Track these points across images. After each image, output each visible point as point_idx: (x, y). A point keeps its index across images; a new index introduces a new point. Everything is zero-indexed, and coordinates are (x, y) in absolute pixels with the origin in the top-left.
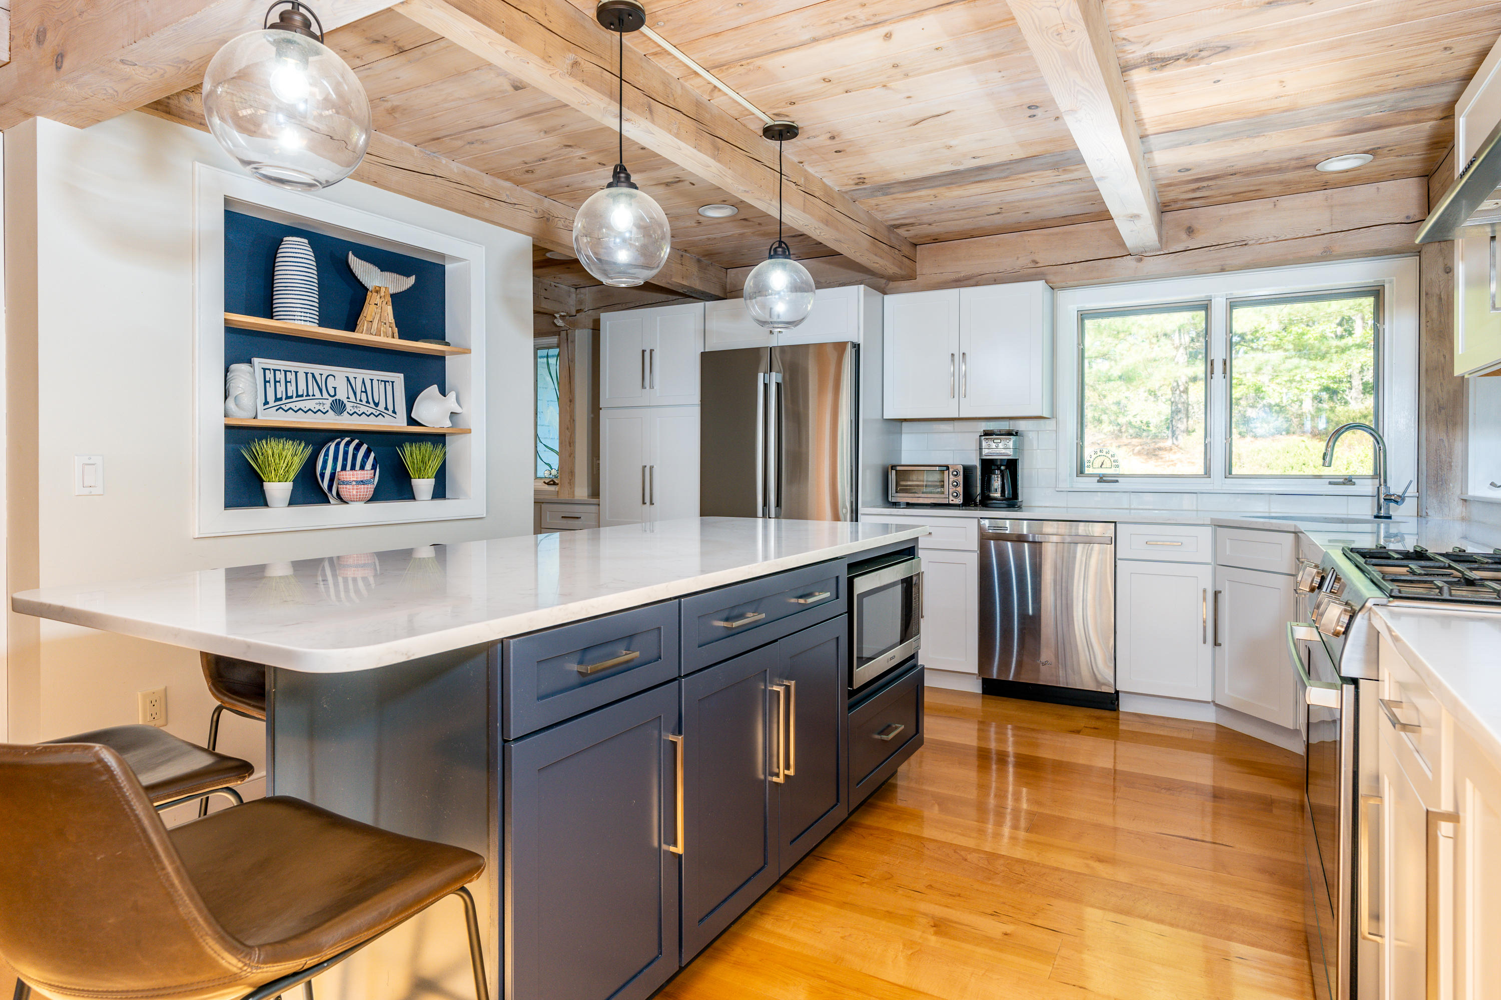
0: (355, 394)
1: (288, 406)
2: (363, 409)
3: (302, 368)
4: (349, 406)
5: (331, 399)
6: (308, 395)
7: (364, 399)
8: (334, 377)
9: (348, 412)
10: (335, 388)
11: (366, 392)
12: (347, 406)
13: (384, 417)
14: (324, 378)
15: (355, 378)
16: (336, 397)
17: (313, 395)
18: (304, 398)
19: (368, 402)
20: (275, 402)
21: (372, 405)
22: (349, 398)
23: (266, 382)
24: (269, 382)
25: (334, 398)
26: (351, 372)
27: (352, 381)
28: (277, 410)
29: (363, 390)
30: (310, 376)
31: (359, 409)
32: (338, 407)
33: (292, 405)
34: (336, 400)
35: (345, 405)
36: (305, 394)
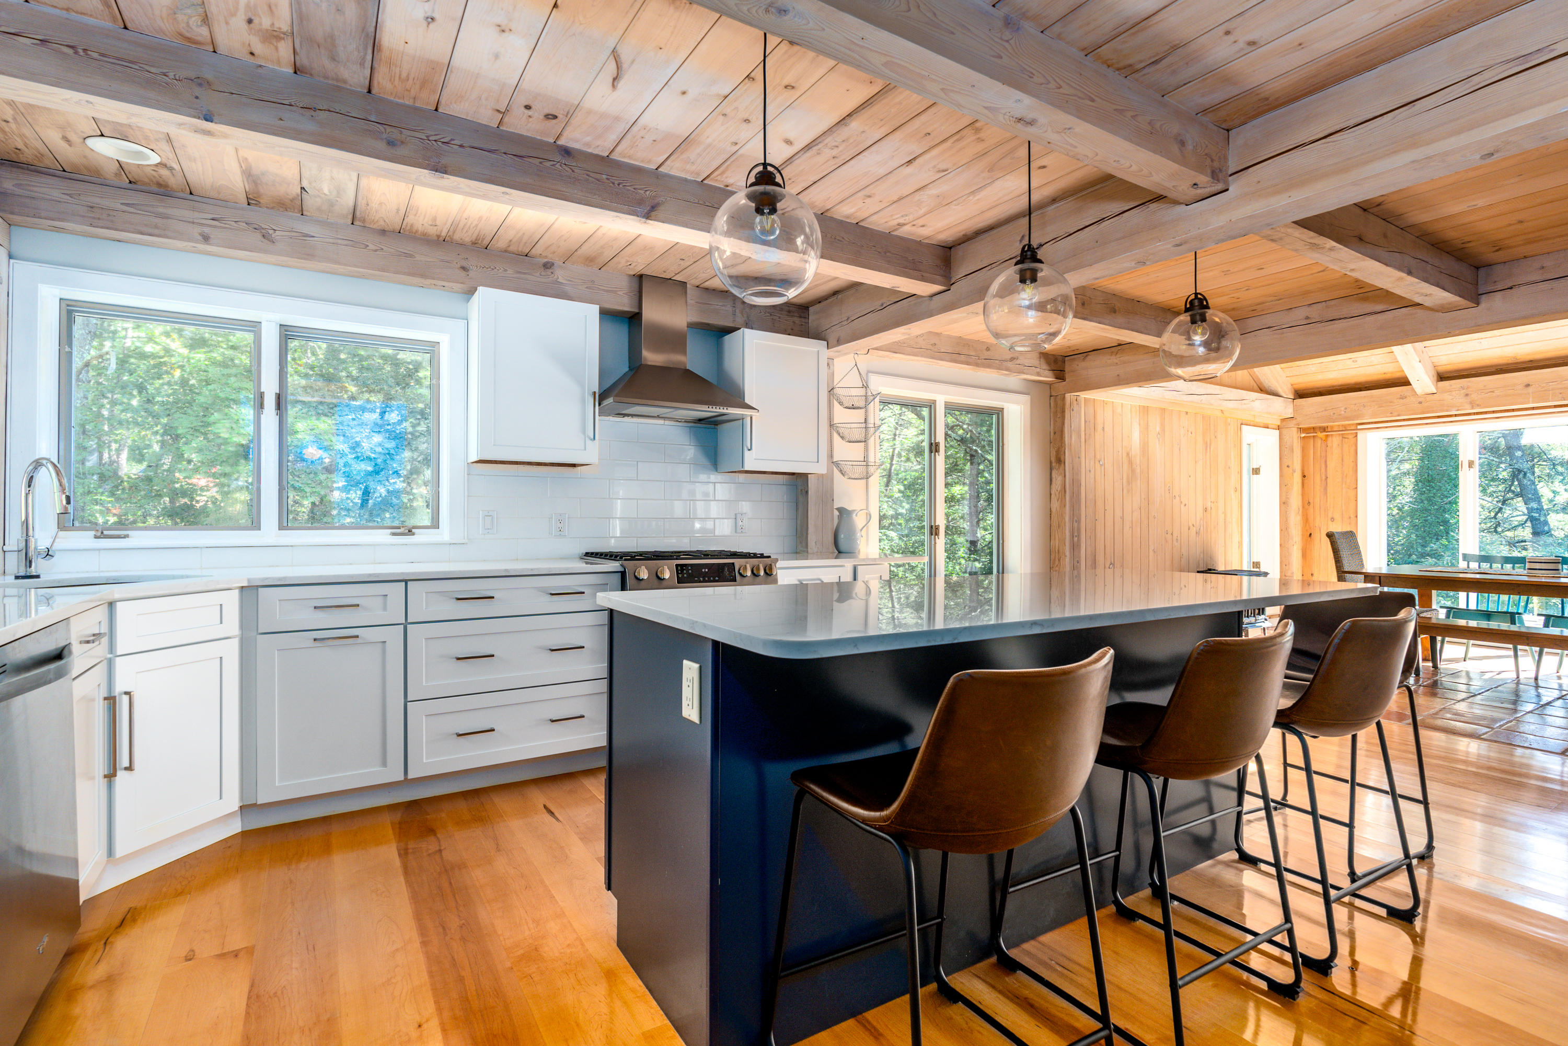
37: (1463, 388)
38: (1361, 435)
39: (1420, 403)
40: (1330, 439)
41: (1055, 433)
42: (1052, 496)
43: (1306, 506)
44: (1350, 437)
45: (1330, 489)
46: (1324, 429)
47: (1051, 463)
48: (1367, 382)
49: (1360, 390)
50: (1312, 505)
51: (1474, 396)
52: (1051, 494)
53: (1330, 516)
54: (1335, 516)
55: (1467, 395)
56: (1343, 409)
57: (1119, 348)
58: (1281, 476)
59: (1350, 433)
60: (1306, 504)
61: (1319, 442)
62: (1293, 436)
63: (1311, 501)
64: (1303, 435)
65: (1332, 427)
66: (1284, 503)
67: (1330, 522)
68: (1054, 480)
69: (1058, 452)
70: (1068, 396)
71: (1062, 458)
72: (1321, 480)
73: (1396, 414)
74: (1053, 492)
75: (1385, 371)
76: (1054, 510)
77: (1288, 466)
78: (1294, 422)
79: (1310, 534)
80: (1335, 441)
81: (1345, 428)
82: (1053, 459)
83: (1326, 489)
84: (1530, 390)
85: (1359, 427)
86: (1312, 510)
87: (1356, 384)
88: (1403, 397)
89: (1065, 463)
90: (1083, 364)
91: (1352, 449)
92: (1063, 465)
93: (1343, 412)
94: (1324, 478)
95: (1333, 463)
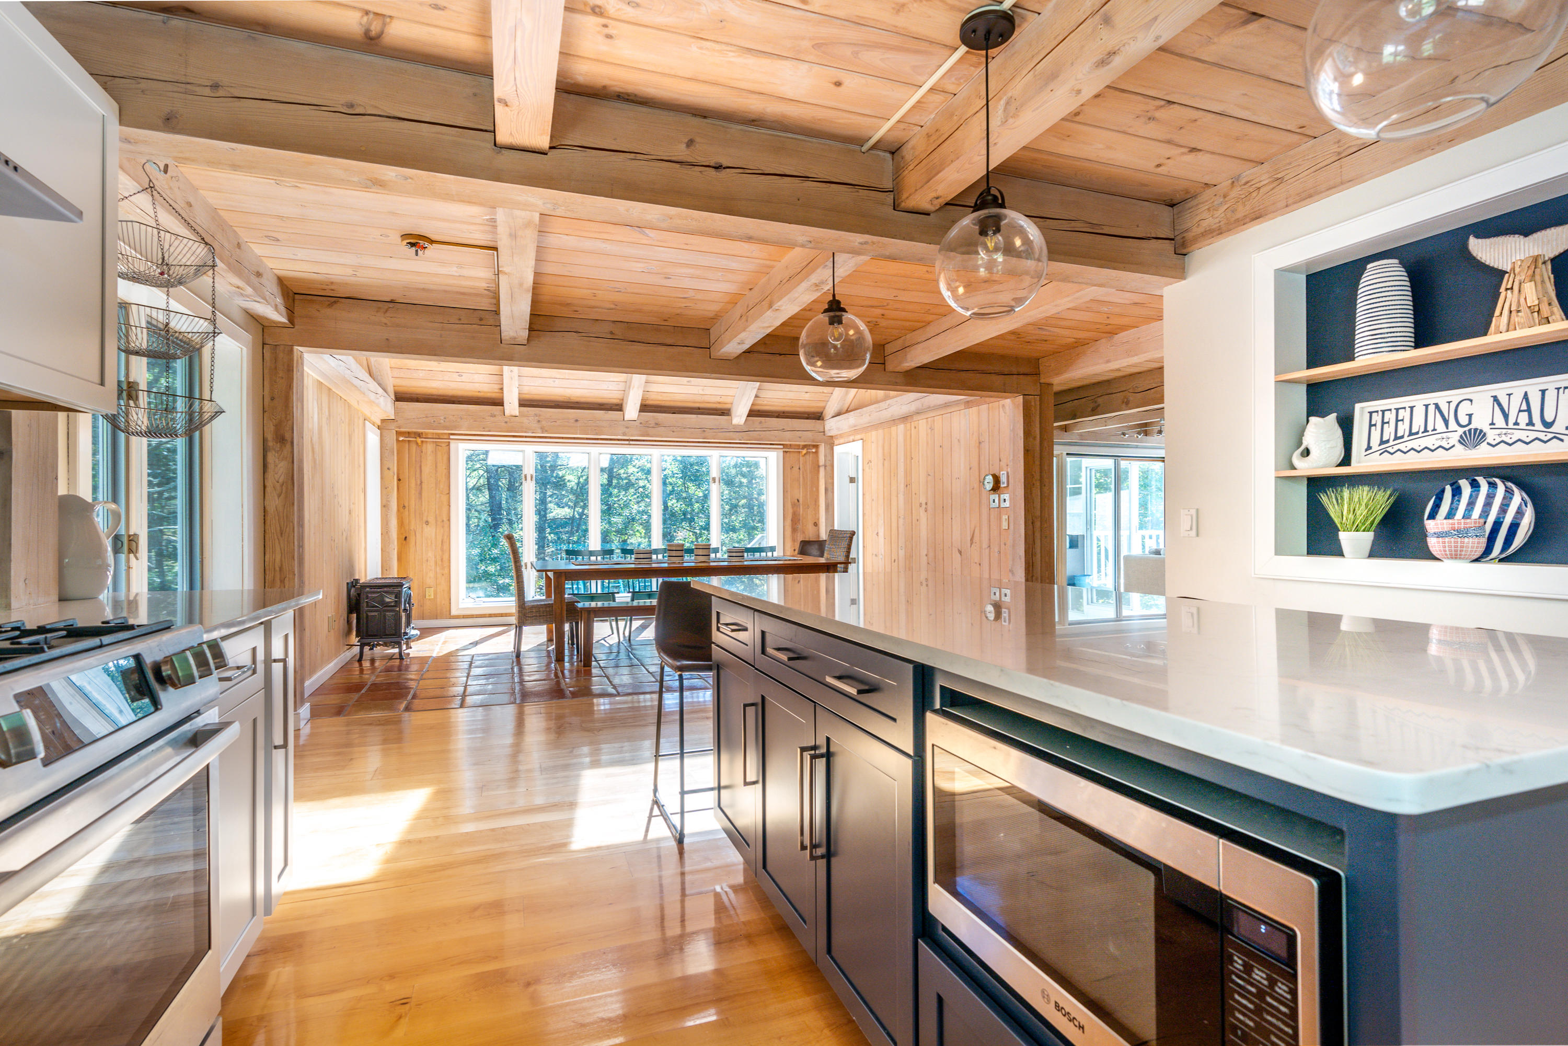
0: (1506, 416)
1: (1396, 448)
2: (1518, 435)
3: (1419, 401)
4: (1492, 436)
5: (1461, 431)
6: (1426, 431)
7: (1523, 418)
8: (1471, 401)
9: (1488, 444)
10: (1470, 416)
11: (1529, 410)
12: (1487, 435)
13: (1562, 440)
14: (1453, 406)
15: (1509, 395)
16: (1472, 426)
17: (1434, 430)
18: (1420, 435)
19: (1531, 423)
20: (1379, 445)
21: (1539, 425)
22: (1494, 424)
23: (1371, 425)
24: (1375, 425)
25: (1466, 429)
26: (1501, 389)
27: (1504, 401)
28: (1381, 454)
29: (1524, 407)
30: (1432, 408)
31: (1510, 436)
32: (1473, 437)
33: (1402, 447)
34: (1471, 429)
35: (1485, 434)
36: (1422, 429)
37: (536, 415)
38: (453, 445)
39: (506, 422)
40: (424, 445)
41: (272, 399)
42: (268, 490)
43: (402, 510)
44: (443, 445)
45: (424, 494)
46: (419, 435)
47: (265, 440)
48: (462, 397)
49: (453, 403)
50: (407, 509)
51: (544, 423)
52: (265, 487)
53: (425, 519)
54: (429, 520)
55: (539, 421)
56: (442, 418)
57: (391, 305)
58: (382, 478)
59: (443, 443)
60: (402, 507)
61: (414, 447)
62: (391, 437)
63: (406, 505)
64: (401, 439)
65: (427, 434)
66: (384, 506)
67: (425, 525)
68: (271, 466)
69: (278, 427)
70: (295, 347)
71: (287, 436)
72: (416, 485)
73: (487, 429)
74: (269, 484)
75: (481, 390)
76: (271, 509)
77: (388, 469)
78: (395, 424)
79: (406, 538)
80: (429, 448)
81: (439, 437)
82: (269, 436)
83: (420, 493)
84: (578, 424)
85: (452, 437)
86: (407, 513)
87: (453, 396)
88: (493, 416)
89: (292, 443)
90: (329, 312)
91: (445, 457)
92: (288, 446)
93: (442, 421)
94: (419, 482)
95: (427, 469)
